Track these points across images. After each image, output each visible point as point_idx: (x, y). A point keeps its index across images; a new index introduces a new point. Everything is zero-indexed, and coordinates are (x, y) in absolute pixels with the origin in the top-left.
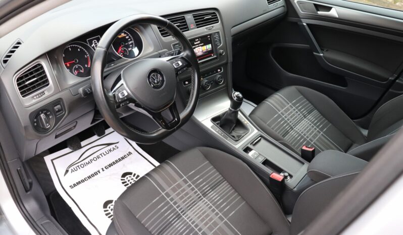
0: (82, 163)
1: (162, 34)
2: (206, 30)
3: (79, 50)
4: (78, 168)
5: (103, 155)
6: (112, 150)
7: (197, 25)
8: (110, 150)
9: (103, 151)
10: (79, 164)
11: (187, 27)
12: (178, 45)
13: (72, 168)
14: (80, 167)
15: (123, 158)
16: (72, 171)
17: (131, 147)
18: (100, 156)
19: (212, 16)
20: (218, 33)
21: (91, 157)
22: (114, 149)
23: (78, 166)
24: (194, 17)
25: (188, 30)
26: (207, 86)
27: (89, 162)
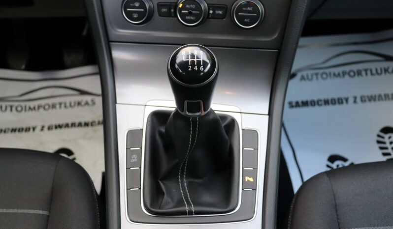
0: (23, 104)
4: (9, 109)
5: (63, 105)
6: (83, 103)
8: (79, 104)
10: (16, 104)
15: (86, 124)
18: (58, 106)
21: (42, 102)
22: (87, 103)
23: (11, 106)
26: (190, 14)
27: (34, 108)
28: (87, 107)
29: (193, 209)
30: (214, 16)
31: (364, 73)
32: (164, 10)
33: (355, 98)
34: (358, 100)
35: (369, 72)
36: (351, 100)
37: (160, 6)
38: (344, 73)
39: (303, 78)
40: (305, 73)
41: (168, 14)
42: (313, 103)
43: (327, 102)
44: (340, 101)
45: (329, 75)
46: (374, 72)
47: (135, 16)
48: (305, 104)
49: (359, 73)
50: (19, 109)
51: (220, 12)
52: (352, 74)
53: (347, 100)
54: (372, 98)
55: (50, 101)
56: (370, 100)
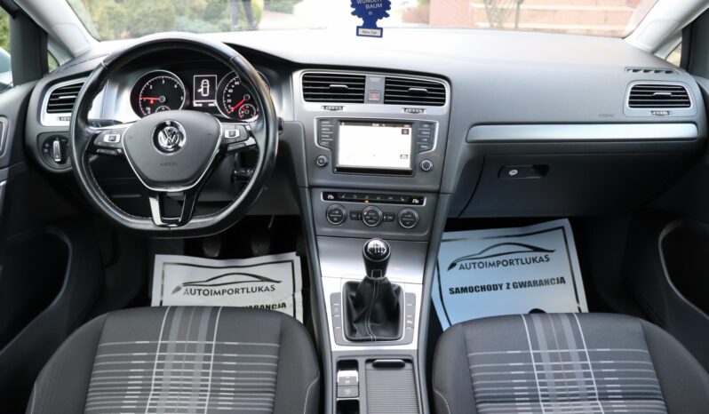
0: (209, 288)
1: (305, 96)
2: (403, 112)
3: (176, 86)
4: (197, 292)
5: (245, 290)
6: (264, 289)
7: (386, 98)
8: (260, 289)
9: (249, 285)
10: (203, 288)
11: (363, 97)
12: (327, 122)
13: (189, 288)
14: (201, 292)
15: (268, 307)
16: (186, 292)
17: (291, 298)
18: (241, 291)
19: (429, 90)
20: (432, 124)
21: (226, 287)
22: (267, 289)
23: (199, 290)
24: (386, 82)
25: (362, 102)
26: (371, 219)
27: (219, 292)
28: (267, 292)
29: (375, 338)
30: (387, 220)
31: (515, 262)
32: (354, 216)
33: (508, 284)
34: (511, 286)
35: (519, 261)
36: (505, 286)
37: (352, 213)
38: (498, 263)
39: (462, 267)
40: (463, 263)
41: (357, 219)
42: (471, 289)
43: (483, 288)
44: (495, 287)
45: (485, 265)
46: (524, 261)
47: (335, 219)
48: (464, 290)
49: (511, 262)
50: (206, 292)
51: (391, 218)
52: (505, 263)
53: (501, 286)
54: (523, 285)
55: (234, 287)
56: (521, 287)
